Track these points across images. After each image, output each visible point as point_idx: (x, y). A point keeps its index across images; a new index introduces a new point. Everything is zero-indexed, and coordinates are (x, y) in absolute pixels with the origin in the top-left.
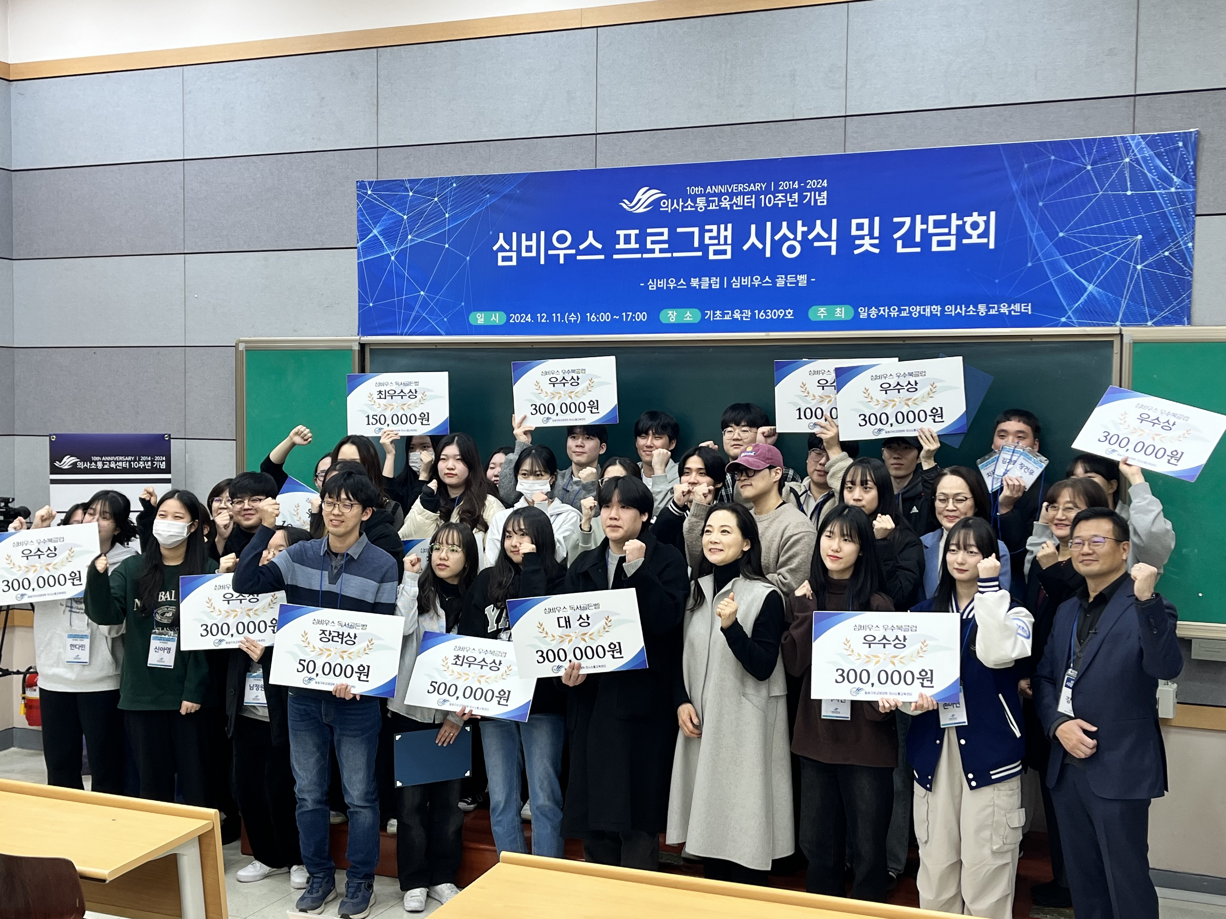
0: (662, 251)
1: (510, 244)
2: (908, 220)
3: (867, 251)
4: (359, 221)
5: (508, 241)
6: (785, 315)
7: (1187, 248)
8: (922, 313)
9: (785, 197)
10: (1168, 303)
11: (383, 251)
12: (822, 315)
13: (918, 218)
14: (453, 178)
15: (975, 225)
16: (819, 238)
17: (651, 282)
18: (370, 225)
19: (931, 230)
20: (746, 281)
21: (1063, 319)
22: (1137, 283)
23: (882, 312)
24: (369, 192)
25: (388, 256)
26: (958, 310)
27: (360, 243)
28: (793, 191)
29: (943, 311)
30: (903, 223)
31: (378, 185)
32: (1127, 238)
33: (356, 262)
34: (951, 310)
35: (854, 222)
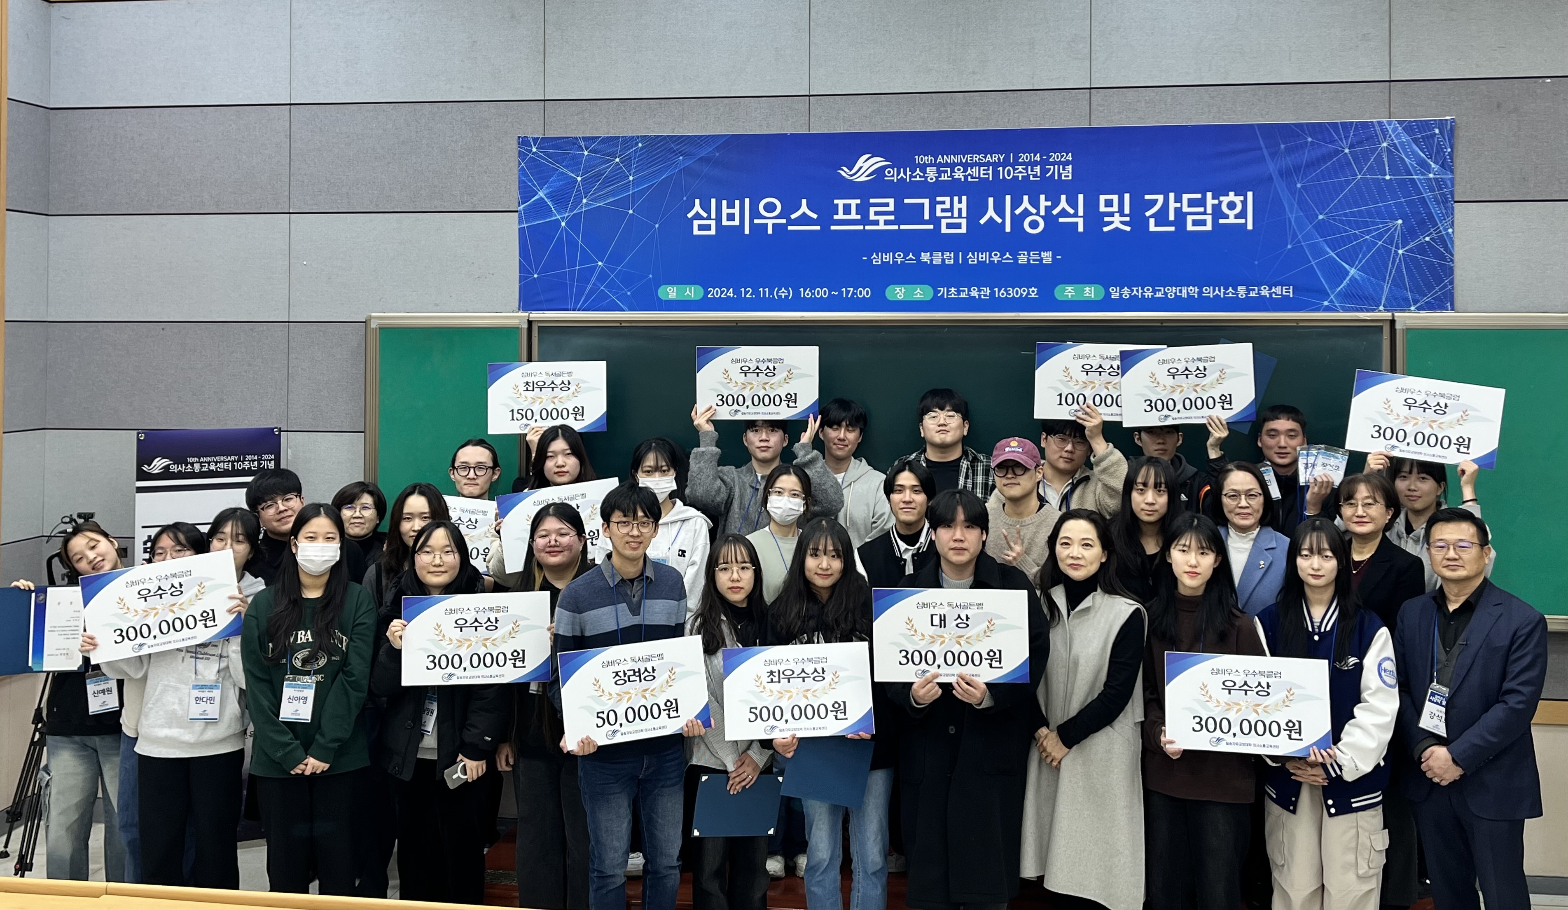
0: (887, 223)
1: (708, 212)
2: (1160, 198)
3: (1117, 228)
4: (521, 182)
5: (706, 207)
6: (1028, 294)
7: (1447, 234)
8: (1178, 294)
9: (1026, 169)
10: (1430, 289)
11: (551, 216)
12: (1070, 294)
13: (1172, 196)
14: (638, 137)
15: (1232, 206)
16: (1064, 213)
17: (874, 255)
18: (535, 186)
19: (1186, 209)
20: (984, 257)
21: (1326, 303)
22: (1399, 268)
23: (1135, 292)
24: (534, 150)
25: (558, 222)
26: (1217, 292)
27: (522, 207)
28: (1036, 163)
29: (1200, 293)
30: (1156, 201)
31: (545, 142)
32: (1387, 222)
33: (516, 227)
34: (1209, 292)
35: (1103, 198)
